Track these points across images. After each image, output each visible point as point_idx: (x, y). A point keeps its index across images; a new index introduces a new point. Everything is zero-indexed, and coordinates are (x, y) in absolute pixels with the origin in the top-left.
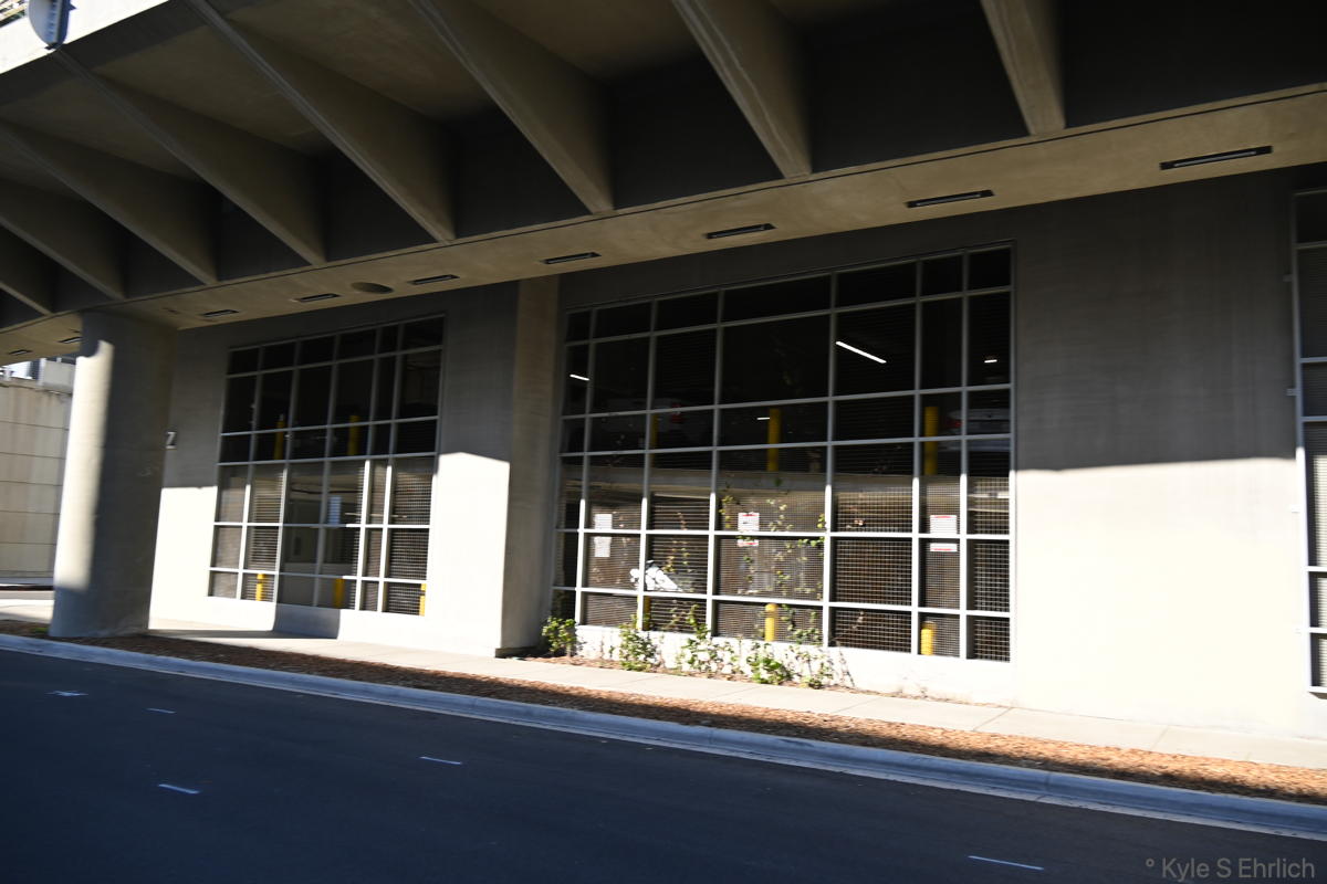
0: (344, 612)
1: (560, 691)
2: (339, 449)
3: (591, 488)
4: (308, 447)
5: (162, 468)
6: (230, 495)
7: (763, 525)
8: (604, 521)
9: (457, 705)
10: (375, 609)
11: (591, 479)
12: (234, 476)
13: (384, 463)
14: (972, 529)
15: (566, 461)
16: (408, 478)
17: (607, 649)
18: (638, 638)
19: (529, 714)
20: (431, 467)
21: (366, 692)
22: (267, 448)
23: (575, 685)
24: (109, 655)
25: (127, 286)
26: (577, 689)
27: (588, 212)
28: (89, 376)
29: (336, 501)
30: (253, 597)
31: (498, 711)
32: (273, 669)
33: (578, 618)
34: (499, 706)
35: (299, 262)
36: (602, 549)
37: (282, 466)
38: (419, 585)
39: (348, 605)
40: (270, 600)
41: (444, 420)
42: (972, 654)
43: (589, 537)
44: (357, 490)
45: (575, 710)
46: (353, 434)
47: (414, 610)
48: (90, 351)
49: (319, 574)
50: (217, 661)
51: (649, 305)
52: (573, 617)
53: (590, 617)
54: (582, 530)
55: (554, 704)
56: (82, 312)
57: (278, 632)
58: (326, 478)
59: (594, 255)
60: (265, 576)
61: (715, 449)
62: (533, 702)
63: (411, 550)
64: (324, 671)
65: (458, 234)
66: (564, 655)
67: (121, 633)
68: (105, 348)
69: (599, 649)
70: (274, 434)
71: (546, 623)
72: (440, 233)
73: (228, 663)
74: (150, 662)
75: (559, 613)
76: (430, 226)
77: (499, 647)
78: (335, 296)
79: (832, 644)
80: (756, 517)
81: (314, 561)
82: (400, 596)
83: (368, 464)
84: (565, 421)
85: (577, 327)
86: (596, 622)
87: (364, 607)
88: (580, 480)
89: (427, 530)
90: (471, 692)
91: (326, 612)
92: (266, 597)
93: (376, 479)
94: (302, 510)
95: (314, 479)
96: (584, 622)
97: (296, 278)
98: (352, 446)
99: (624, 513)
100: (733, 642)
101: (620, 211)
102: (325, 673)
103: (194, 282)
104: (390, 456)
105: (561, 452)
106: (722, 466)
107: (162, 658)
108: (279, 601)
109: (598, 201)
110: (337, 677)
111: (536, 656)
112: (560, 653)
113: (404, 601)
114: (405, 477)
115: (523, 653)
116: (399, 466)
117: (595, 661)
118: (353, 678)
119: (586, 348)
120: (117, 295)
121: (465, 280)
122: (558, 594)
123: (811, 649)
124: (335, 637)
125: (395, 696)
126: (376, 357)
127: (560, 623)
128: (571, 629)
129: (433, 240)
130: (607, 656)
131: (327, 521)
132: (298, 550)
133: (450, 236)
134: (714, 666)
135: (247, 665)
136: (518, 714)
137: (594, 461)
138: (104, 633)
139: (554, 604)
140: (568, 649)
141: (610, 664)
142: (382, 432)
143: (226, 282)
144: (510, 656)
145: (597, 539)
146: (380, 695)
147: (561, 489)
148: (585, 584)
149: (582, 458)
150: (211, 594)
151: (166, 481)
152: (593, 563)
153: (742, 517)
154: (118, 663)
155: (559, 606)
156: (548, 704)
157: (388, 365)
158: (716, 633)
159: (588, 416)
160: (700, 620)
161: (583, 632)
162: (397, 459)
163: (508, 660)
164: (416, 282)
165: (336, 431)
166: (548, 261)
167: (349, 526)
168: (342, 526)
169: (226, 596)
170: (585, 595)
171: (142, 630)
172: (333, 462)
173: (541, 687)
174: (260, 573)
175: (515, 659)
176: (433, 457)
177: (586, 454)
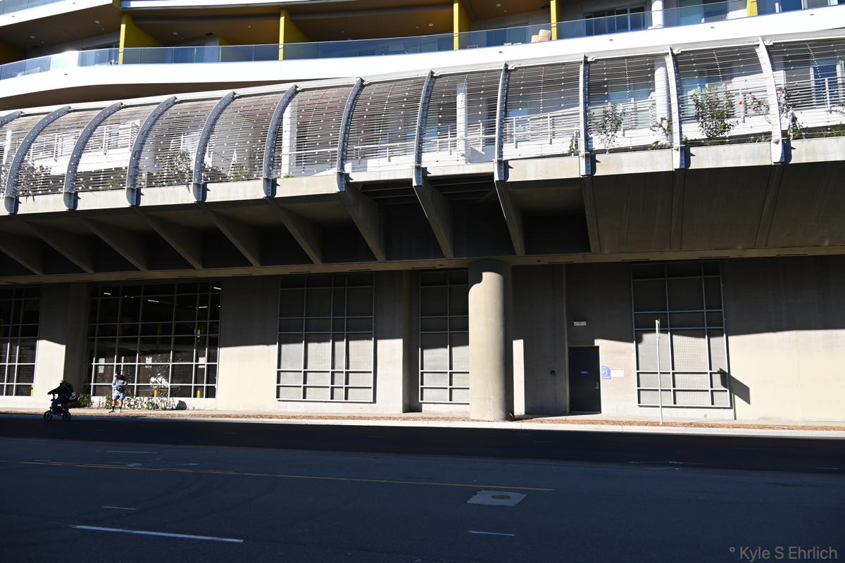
3: (98, 350)
7: (153, 361)
8: (102, 361)
10: (12, 395)
11: (98, 346)
13: (16, 341)
14: (208, 362)
15: (89, 339)
17: (101, 403)
23: (83, 413)
27: (87, 273)
33: (91, 394)
36: (101, 370)
38: (31, 385)
41: (41, 325)
42: (207, 397)
43: (96, 366)
47: (28, 394)
52: (89, 394)
53: (96, 393)
54: (94, 364)
61: (139, 337)
63: (27, 373)
65: (45, 274)
66: (86, 406)
69: (98, 404)
72: (39, 274)
75: (84, 392)
76: (36, 273)
79: (171, 397)
80: (151, 359)
82: (23, 389)
83: (9, 340)
84: (89, 326)
85: (92, 294)
86: (98, 395)
87: (7, 394)
88: (94, 347)
89: (34, 365)
96: (94, 395)
100: (142, 398)
101: (96, 273)
104: (18, 338)
105: (87, 337)
106: (141, 342)
109: (90, 271)
111: (75, 408)
112: (84, 406)
113: (25, 391)
116: (22, 342)
119: (97, 300)
121: (48, 282)
122: (85, 386)
123: (165, 399)
126: (13, 300)
127: (85, 396)
128: (89, 398)
130: (101, 405)
133: (42, 274)
134: (136, 406)
137: (99, 340)
139: (83, 390)
140: (87, 404)
141: (101, 408)
142: (16, 329)
145: (99, 367)
147: (87, 350)
148: (95, 382)
152: (97, 375)
153: (147, 359)
155: (85, 390)
157: (18, 303)
158: (137, 396)
159: (98, 325)
160: (132, 392)
161: (93, 399)
162: (21, 339)
170: (95, 386)
176: (35, 341)
177: (96, 338)
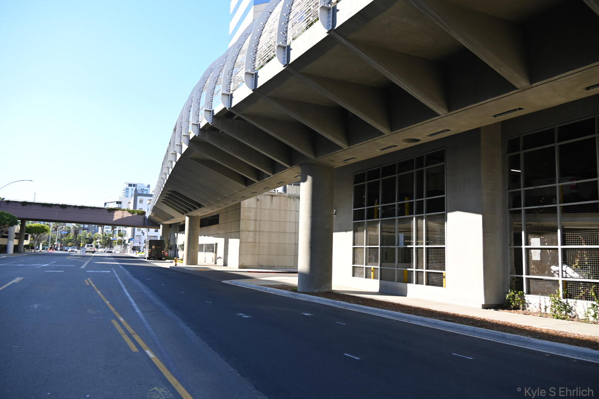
0: (409, 285)
1: (519, 327)
2: (401, 213)
3: (527, 225)
4: (388, 213)
5: (332, 224)
6: (358, 234)
8: (535, 242)
9: (466, 330)
10: (423, 284)
11: (526, 221)
12: (359, 226)
13: (422, 218)
15: (511, 212)
16: (434, 225)
17: (543, 307)
18: (561, 302)
19: (504, 338)
20: (444, 218)
21: (423, 321)
22: (371, 214)
23: (527, 325)
24: (319, 299)
25: (316, 153)
26: (528, 327)
27: (515, 88)
28: (305, 189)
29: (402, 236)
30: (370, 278)
31: (487, 335)
32: (382, 308)
33: (525, 291)
34: (486, 332)
35: (380, 134)
36: (536, 256)
37: (378, 221)
38: (442, 273)
39: (410, 281)
40: (378, 279)
41: (448, 197)
43: (528, 250)
44: (410, 230)
45: (529, 338)
46: (407, 206)
47: (441, 285)
48: (304, 180)
49: (397, 268)
50: (359, 304)
51: (553, 130)
52: (523, 290)
53: (531, 290)
54: (524, 247)
55: (517, 334)
56: (301, 165)
57: (381, 292)
58: (397, 226)
59: (520, 109)
60: (374, 268)
62: (505, 332)
63: (437, 257)
64: (403, 310)
65: (450, 110)
66: (519, 309)
67: (322, 291)
68: (309, 178)
69: (538, 307)
70: (374, 208)
71: (508, 293)
72: (441, 111)
73: (363, 305)
74: (334, 303)
75: (514, 288)
76: (436, 109)
77: (484, 304)
78: (395, 146)
81: (395, 262)
82: (434, 278)
83: (414, 218)
84: (510, 193)
85: (513, 146)
86: (536, 293)
87: (417, 283)
88: (521, 221)
89: (444, 248)
90: (472, 325)
91: (401, 285)
92: (375, 278)
93: (418, 225)
94: (387, 240)
95: (391, 226)
96: (529, 293)
97: (379, 141)
98: (406, 211)
99: (546, 237)
101: (534, 85)
102: (403, 311)
103: (340, 148)
104: (424, 215)
105: (509, 208)
107: (338, 301)
108: (380, 279)
109: (521, 82)
110: (409, 313)
111: (503, 309)
112: (516, 308)
113: (436, 280)
114: (431, 224)
115: (497, 307)
116: (429, 219)
117: (537, 313)
118: (416, 314)
119: (519, 155)
120: (312, 157)
121: (454, 130)
122: (513, 279)
124: (406, 296)
125: (436, 324)
126: (415, 171)
127: (515, 293)
128: (522, 296)
129: (437, 115)
130: (543, 311)
131: (398, 245)
132: (387, 257)
133: (446, 112)
135: (370, 306)
136: (498, 337)
137: (527, 211)
138: (316, 291)
139: (511, 283)
140: (521, 306)
141: (546, 315)
142: (420, 204)
143: (351, 146)
144: (490, 308)
145: (532, 251)
146: (429, 323)
147: (510, 227)
148: (528, 273)
149: (521, 210)
150: (354, 276)
151: (334, 230)
152: (531, 263)
154: (322, 303)
155: (514, 285)
156: (514, 333)
157: (420, 174)
159: (523, 189)
161: (528, 298)
162: (427, 216)
163: (489, 310)
164: (430, 135)
165: (399, 205)
166: (495, 116)
167: (408, 246)
168: (405, 246)
169: (359, 277)
170: (528, 279)
171: (330, 290)
172: (399, 219)
173: (509, 325)
174: (372, 267)
175: (492, 310)
176: (444, 214)
177: (523, 208)
